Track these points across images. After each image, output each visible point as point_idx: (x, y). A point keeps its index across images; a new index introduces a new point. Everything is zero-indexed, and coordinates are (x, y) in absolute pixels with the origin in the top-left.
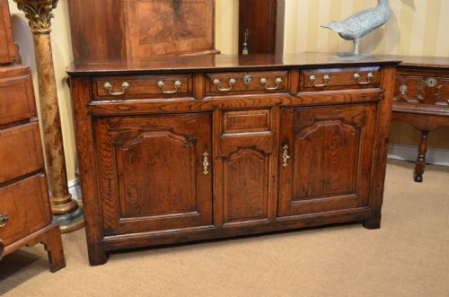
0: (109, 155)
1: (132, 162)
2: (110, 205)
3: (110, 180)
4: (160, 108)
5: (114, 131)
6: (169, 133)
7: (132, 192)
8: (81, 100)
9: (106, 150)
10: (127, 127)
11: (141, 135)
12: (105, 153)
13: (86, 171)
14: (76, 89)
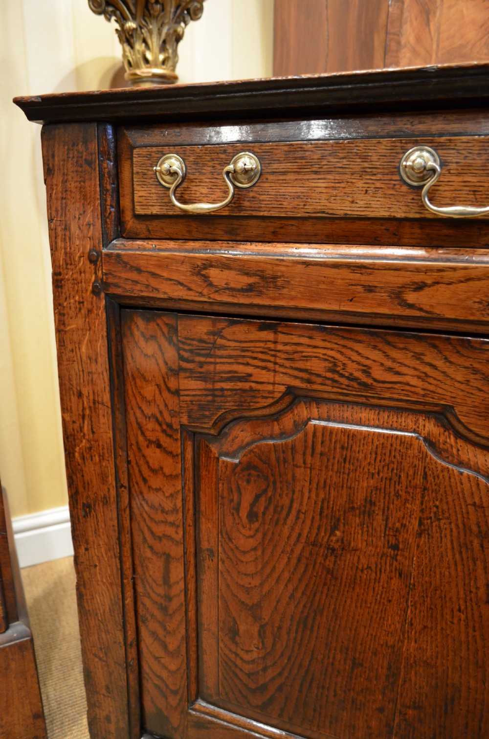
0: (170, 466)
1: (252, 516)
2: (165, 646)
3: (168, 558)
4: (397, 295)
5: (192, 374)
6: (430, 427)
7: (242, 628)
8: (74, 228)
9: (159, 446)
10: (242, 369)
11: (302, 411)
12: (154, 456)
13: (88, 507)
14: (58, 179)
